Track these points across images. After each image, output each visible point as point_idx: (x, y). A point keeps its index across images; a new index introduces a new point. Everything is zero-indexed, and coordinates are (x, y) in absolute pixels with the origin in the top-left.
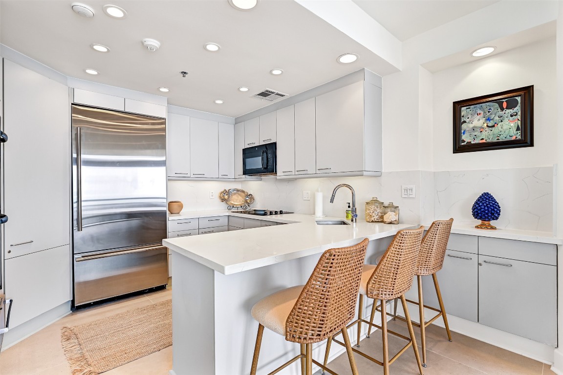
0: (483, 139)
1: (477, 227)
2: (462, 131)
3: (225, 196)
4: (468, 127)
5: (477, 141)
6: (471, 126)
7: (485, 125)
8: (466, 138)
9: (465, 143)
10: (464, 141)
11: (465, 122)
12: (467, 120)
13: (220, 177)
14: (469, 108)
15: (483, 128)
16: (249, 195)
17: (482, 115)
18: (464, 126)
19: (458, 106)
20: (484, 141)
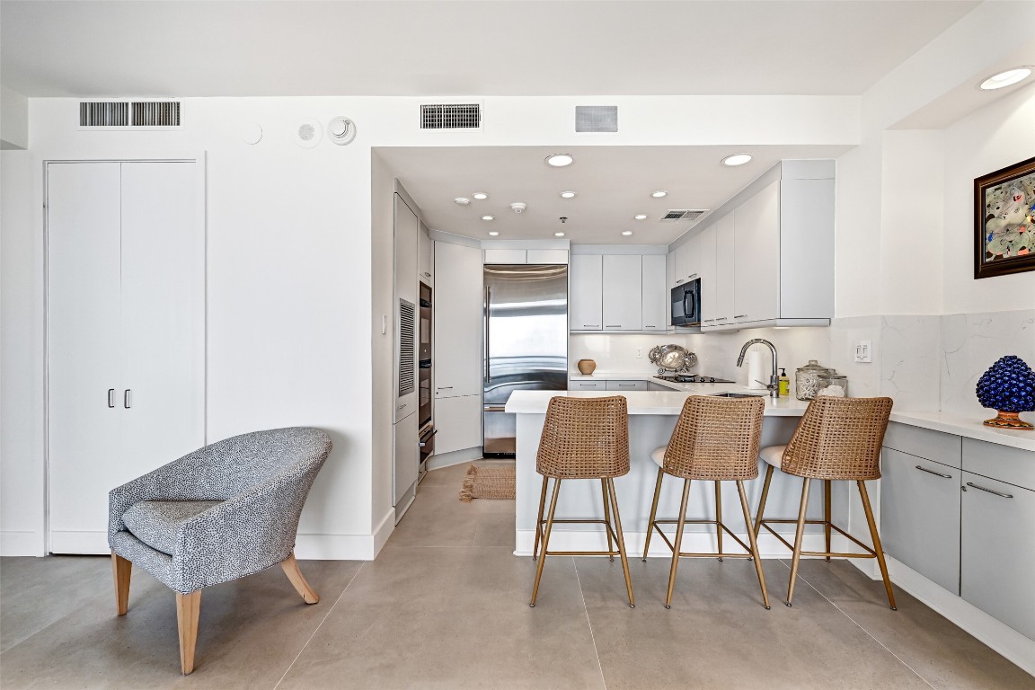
0: (1023, 248)
1: (986, 423)
2: (988, 235)
3: (656, 356)
4: (997, 226)
5: (1014, 253)
6: (1003, 223)
7: (1029, 219)
8: (994, 248)
9: (992, 259)
10: (989, 255)
11: (992, 216)
12: (996, 213)
13: (644, 328)
14: (1000, 188)
15: (1024, 226)
16: (690, 354)
17: (1022, 200)
18: (990, 225)
19: (981, 184)
20: (1026, 252)
